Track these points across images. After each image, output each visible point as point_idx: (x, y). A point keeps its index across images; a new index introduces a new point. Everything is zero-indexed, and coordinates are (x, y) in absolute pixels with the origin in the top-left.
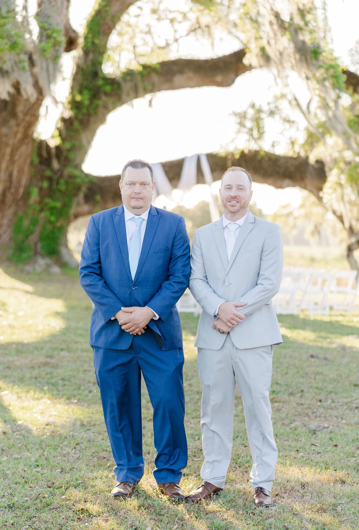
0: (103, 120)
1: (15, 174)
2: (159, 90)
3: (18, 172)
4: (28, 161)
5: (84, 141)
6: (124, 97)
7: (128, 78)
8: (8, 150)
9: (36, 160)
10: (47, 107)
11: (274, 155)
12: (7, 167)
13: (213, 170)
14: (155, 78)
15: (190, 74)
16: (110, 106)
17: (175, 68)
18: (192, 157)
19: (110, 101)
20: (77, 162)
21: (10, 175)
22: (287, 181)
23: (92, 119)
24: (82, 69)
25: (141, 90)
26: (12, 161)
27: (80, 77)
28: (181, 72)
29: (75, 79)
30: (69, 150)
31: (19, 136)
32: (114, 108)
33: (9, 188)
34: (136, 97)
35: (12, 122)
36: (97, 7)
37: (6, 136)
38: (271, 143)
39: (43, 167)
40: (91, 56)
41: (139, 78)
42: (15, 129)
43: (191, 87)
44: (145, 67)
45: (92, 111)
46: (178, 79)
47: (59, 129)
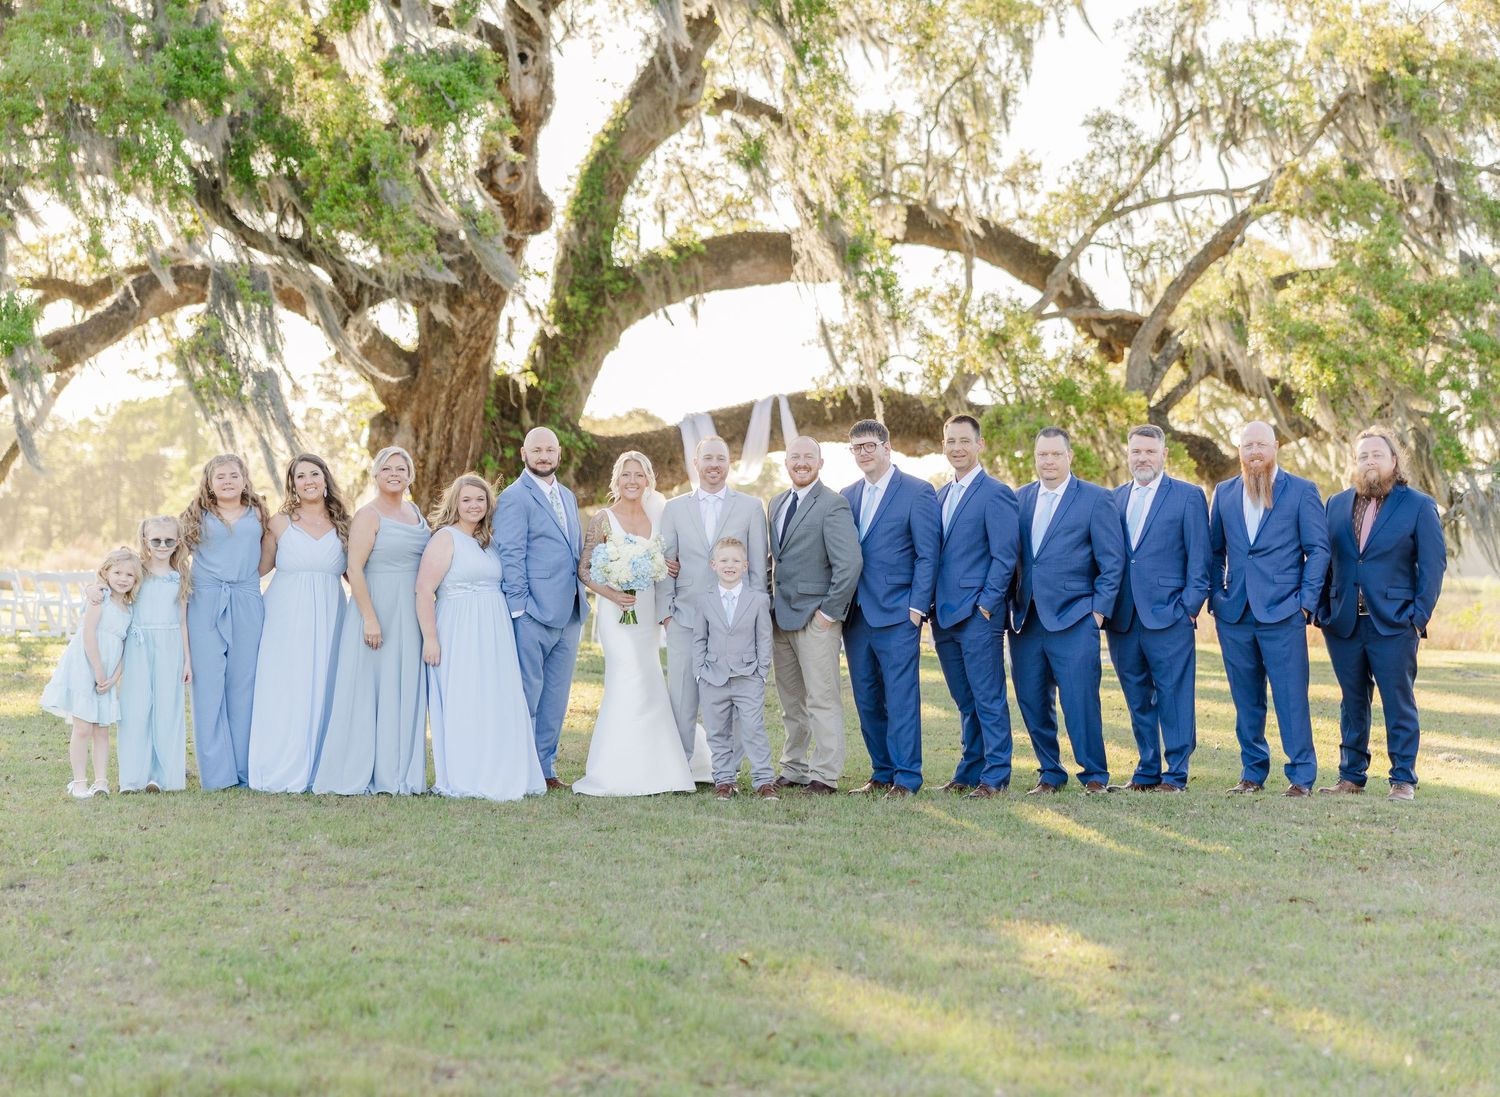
0: (612, 342)
1: (456, 435)
2: (708, 290)
3: (461, 431)
4: (481, 413)
5: (578, 379)
6: (647, 300)
7: (652, 267)
8: (443, 396)
9: (494, 412)
10: (510, 321)
11: (905, 395)
12: (443, 426)
13: (800, 426)
14: (699, 267)
15: (761, 260)
16: (622, 318)
17: (734, 250)
18: (765, 402)
19: (620, 309)
20: (567, 412)
21: (449, 439)
22: (924, 442)
23: (592, 340)
24: (573, 253)
25: (675, 287)
26: (450, 414)
27: (569, 267)
28: (744, 257)
29: (561, 270)
30: (550, 394)
31: (460, 372)
32: (629, 322)
33: (447, 461)
34: (670, 302)
35: (449, 350)
36: (598, 147)
37: (439, 372)
38: (897, 375)
39: (507, 424)
40: (590, 231)
41: (670, 267)
42: (453, 361)
43: (763, 283)
44: (678, 249)
45: (591, 326)
46: (739, 268)
47: (533, 358)
